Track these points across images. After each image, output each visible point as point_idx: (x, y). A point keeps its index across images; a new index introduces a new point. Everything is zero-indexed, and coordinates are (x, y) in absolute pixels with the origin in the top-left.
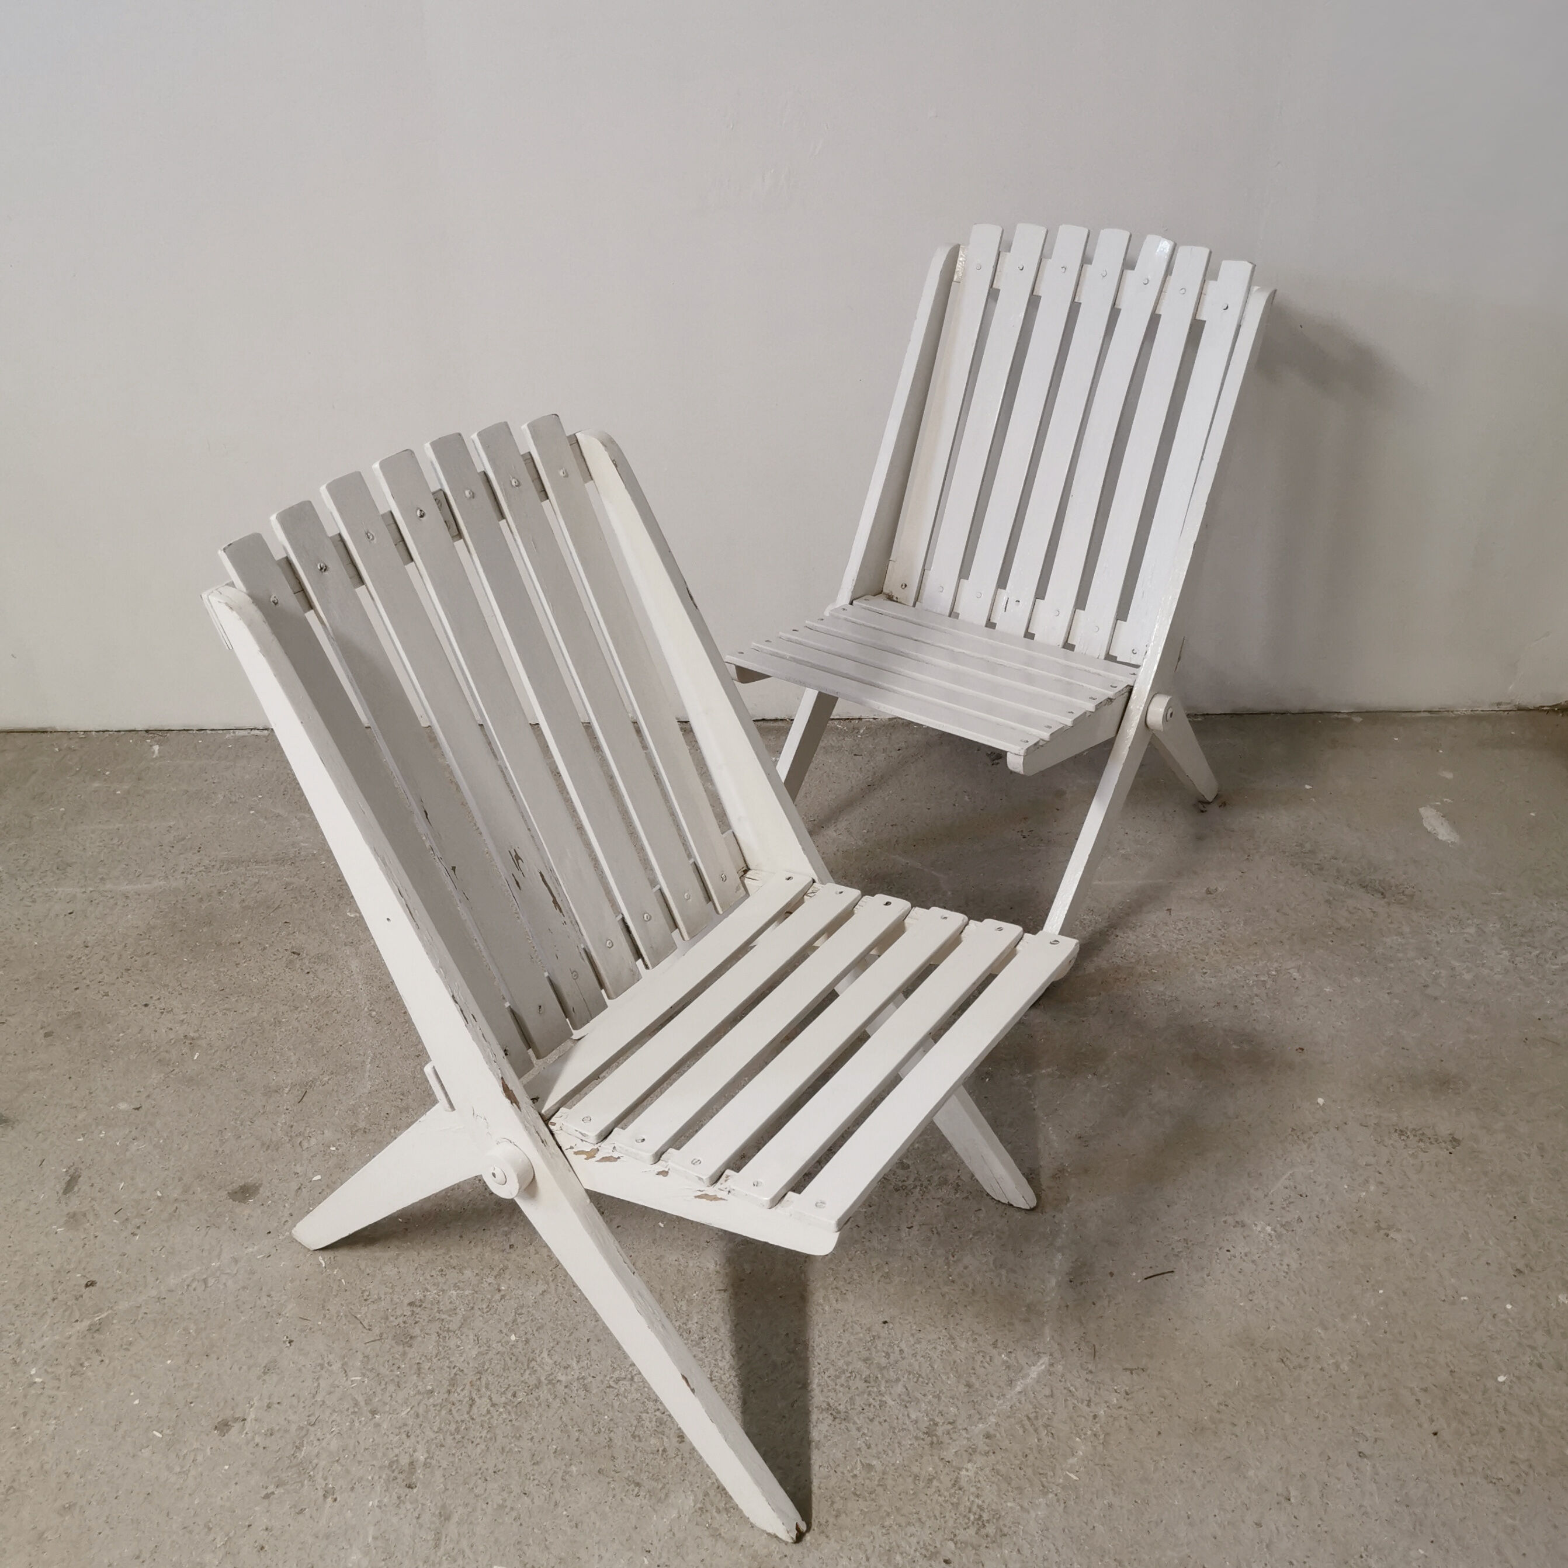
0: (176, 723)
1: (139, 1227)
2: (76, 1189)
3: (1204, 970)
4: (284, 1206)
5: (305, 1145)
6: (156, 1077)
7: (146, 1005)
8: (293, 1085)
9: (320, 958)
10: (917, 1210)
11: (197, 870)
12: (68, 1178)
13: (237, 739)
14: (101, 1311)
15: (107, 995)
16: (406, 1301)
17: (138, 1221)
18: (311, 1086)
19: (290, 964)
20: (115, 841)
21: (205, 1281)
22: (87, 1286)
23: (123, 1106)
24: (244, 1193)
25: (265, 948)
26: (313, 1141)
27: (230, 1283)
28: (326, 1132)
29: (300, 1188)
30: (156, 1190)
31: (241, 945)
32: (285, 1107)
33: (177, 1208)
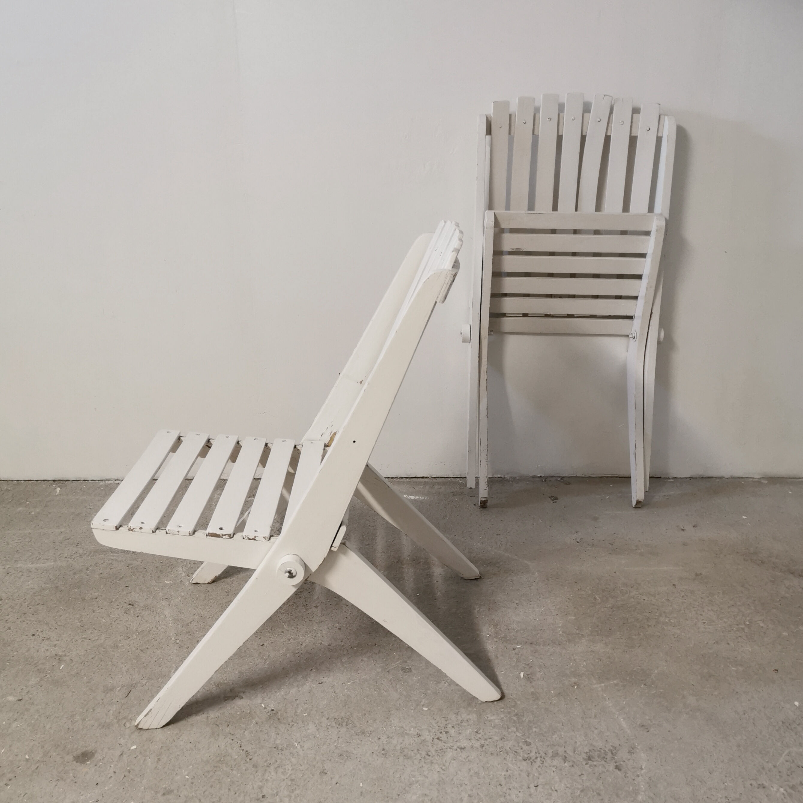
0: (71, 476)
1: (10, 780)
3: (704, 621)
4: (111, 767)
5: (128, 725)
6: (34, 680)
7: (33, 635)
8: (123, 686)
9: (146, 607)
10: (540, 774)
11: (75, 556)
13: (107, 486)
15: (9, 628)
17: (10, 776)
18: (134, 687)
19: (126, 612)
20: (27, 540)
23: (10, 698)
24: (84, 757)
25: (112, 601)
29: (122, 754)
30: (26, 754)
31: (97, 600)
32: (116, 700)
33: (38, 767)
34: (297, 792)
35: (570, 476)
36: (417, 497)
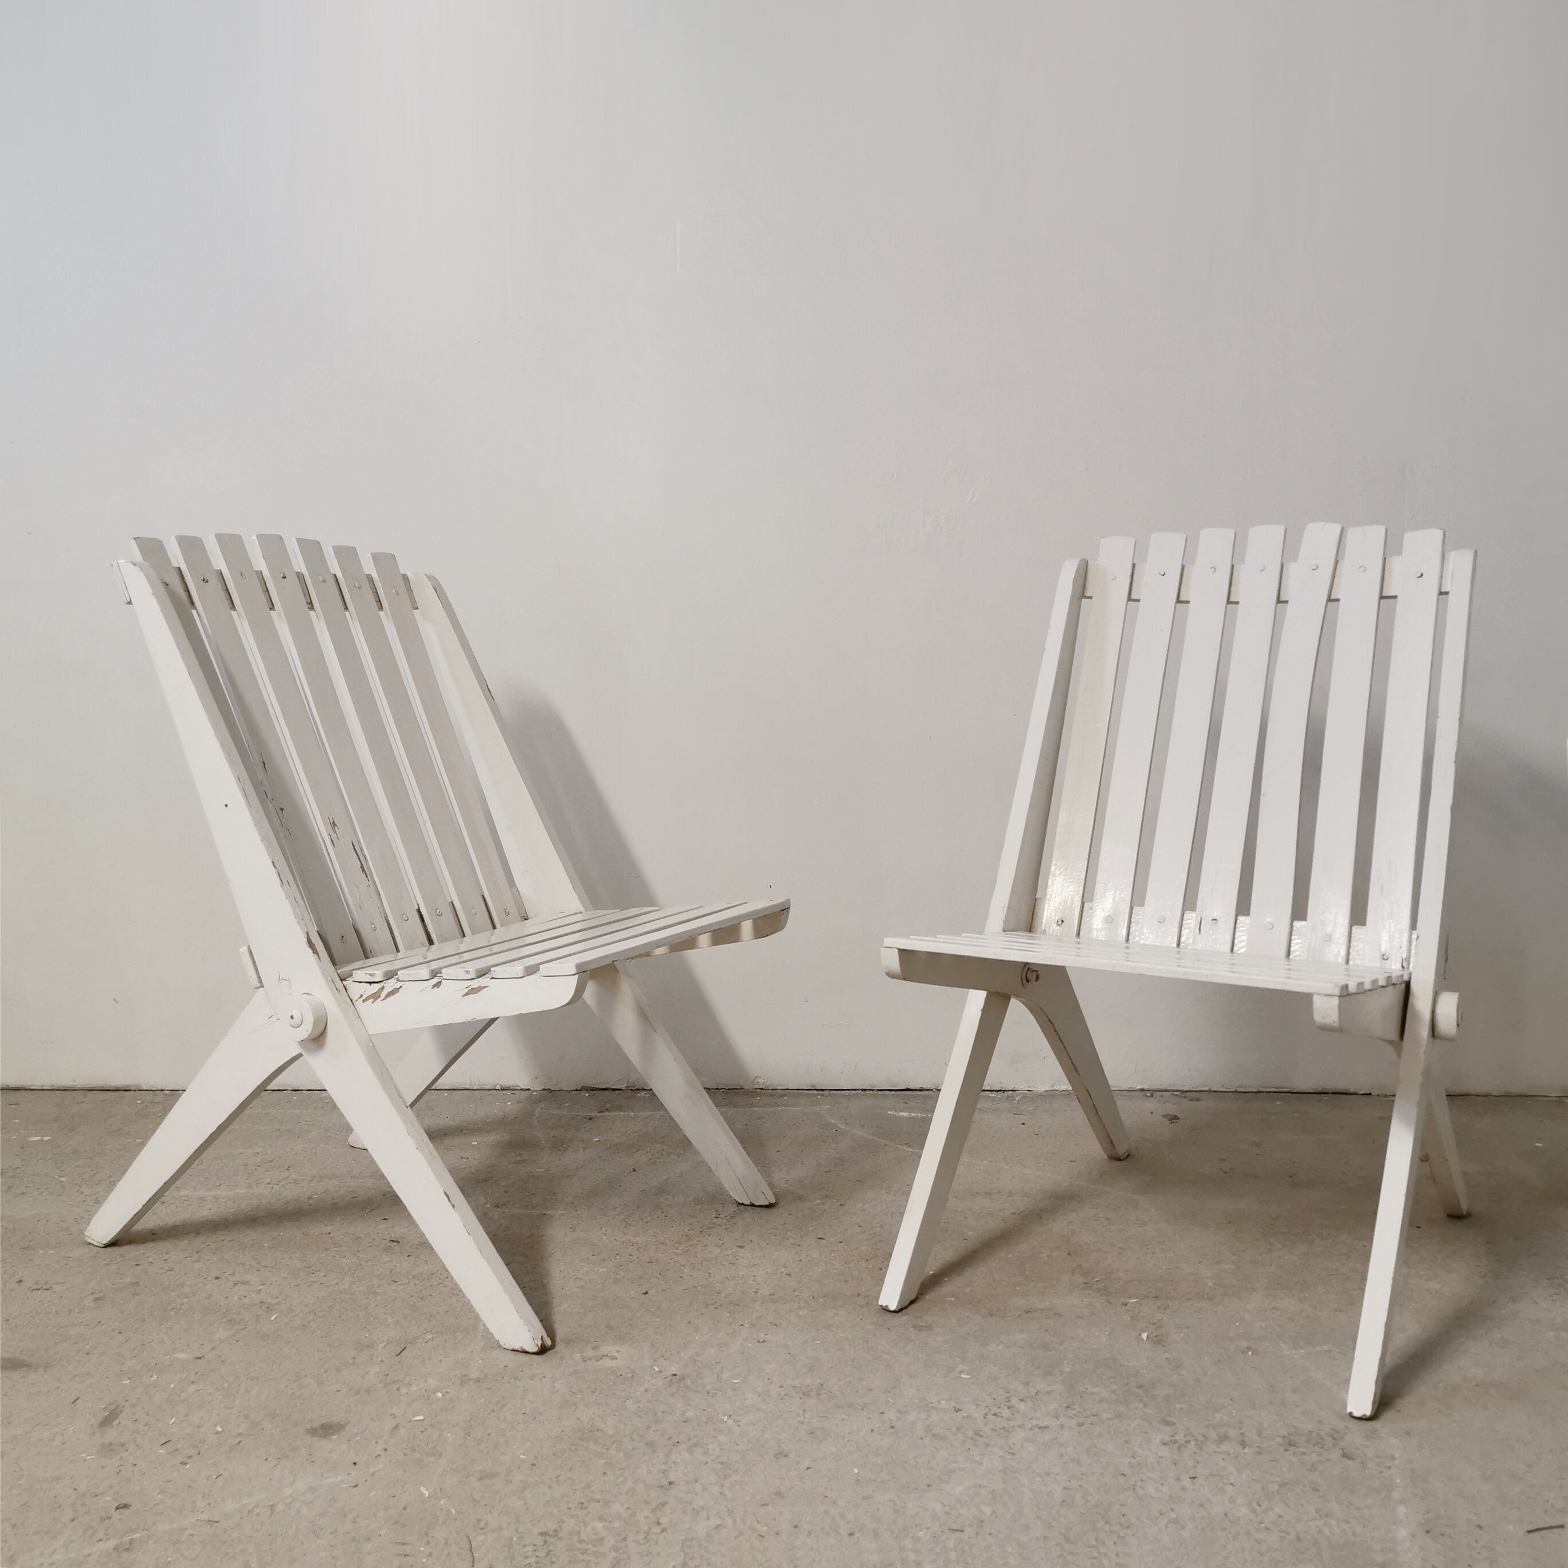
1: (190, 1458)
2: (115, 1423)
4: (377, 1442)
5: (403, 1390)
6: (222, 1334)
7: (217, 1278)
8: (389, 1342)
11: (284, 1181)
12: (107, 1413)
14: (133, 1531)
15: (171, 1268)
16: (536, 1530)
17: (190, 1452)
18: (411, 1343)
19: (387, 1250)
21: (272, 1508)
22: (117, 1508)
23: (181, 1356)
24: (326, 1430)
25: (359, 1238)
26: (414, 1388)
27: (304, 1510)
28: (430, 1380)
29: (396, 1427)
30: (215, 1426)
31: (331, 1235)
32: (379, 1360)
33: (240, 1442)
34: (735, 1478)
35: (1198, 1089)
36: (913, 1114)
